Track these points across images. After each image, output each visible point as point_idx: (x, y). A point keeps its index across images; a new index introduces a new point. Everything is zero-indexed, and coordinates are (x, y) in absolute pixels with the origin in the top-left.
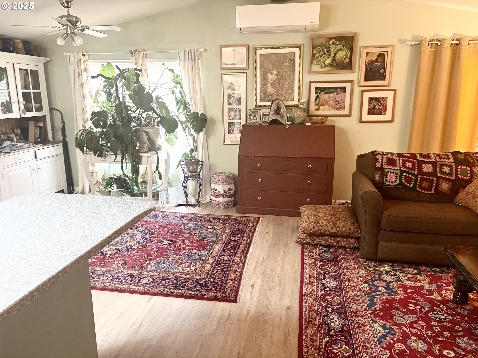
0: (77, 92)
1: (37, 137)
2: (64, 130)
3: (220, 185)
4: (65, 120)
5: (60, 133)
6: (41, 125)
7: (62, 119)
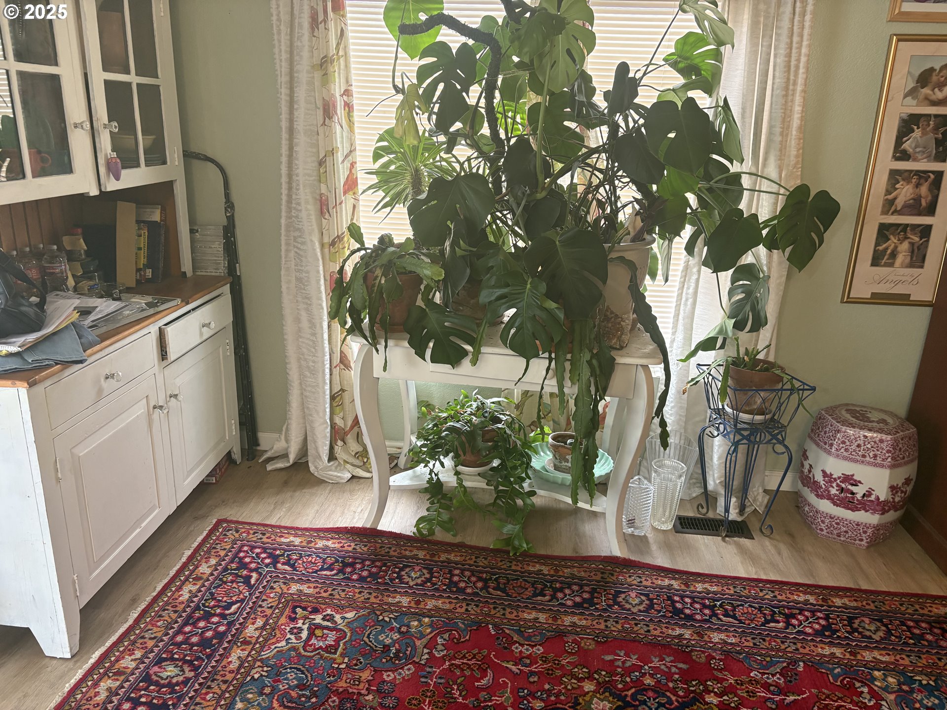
0: (301, 93)
1: (143, 261)
2: (233, 235)
3: (882, 466)
4: (235, 197)
5: (217, 247)
6: (156, 216)
7: (227, 196)
